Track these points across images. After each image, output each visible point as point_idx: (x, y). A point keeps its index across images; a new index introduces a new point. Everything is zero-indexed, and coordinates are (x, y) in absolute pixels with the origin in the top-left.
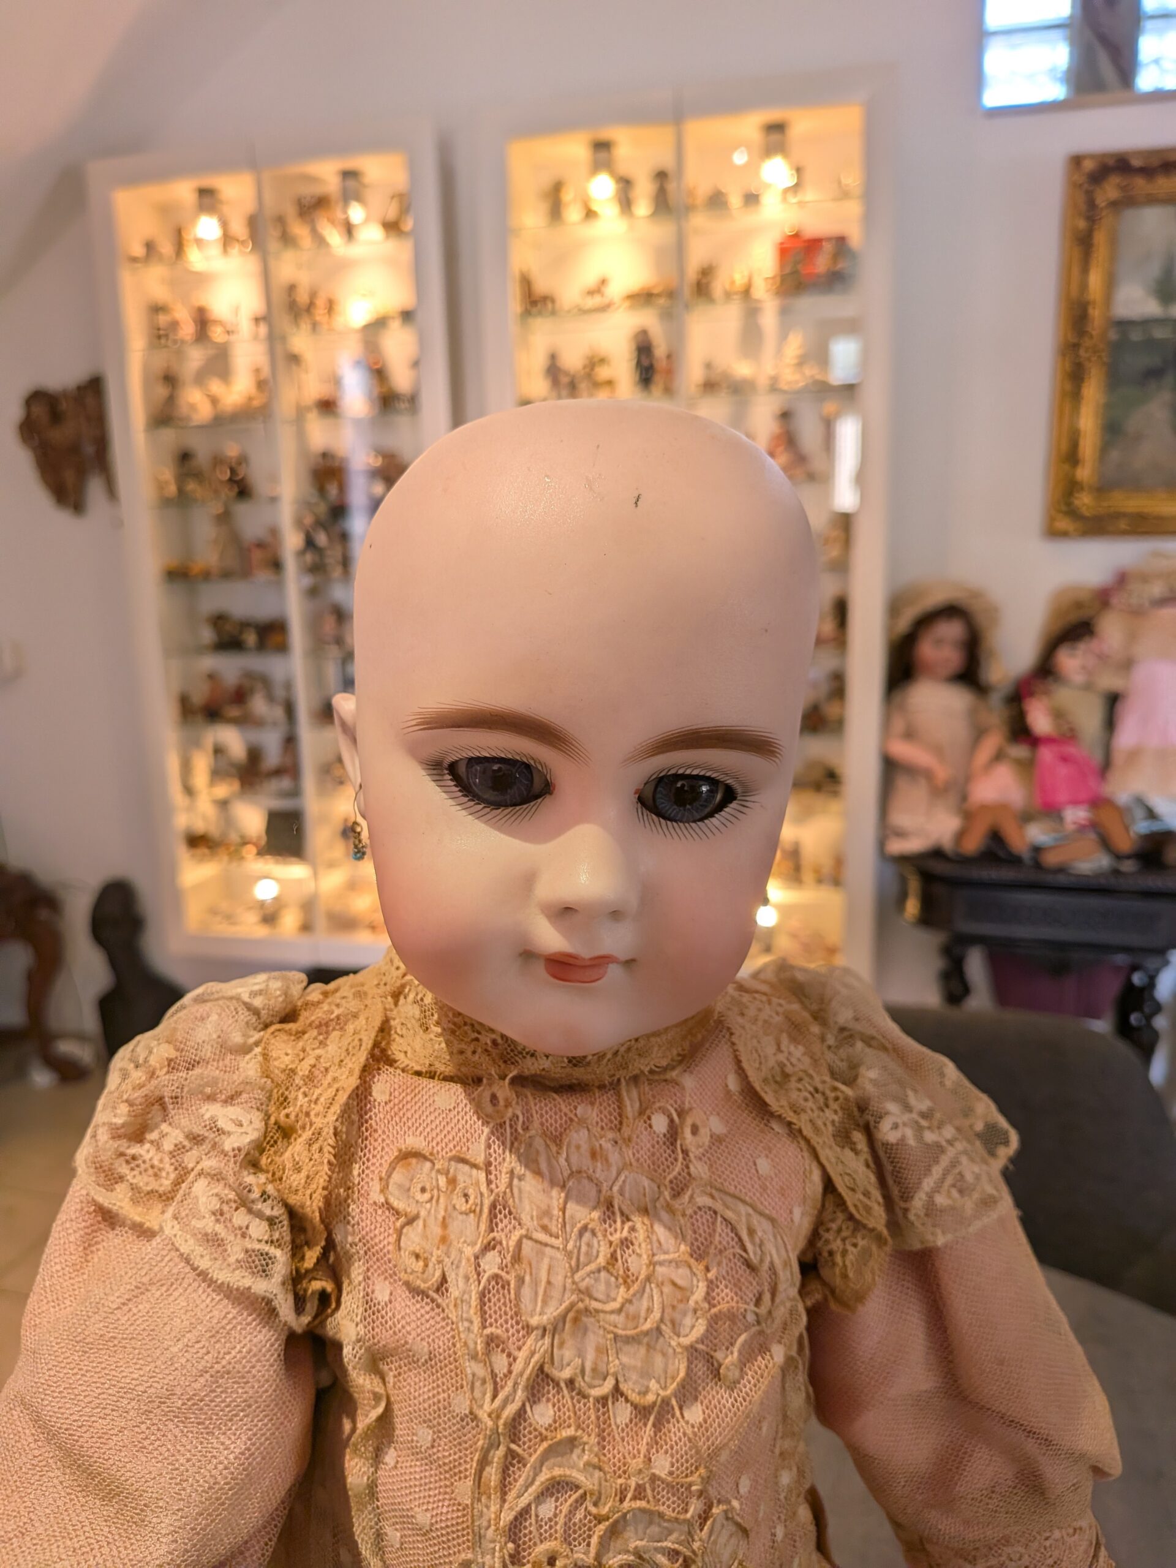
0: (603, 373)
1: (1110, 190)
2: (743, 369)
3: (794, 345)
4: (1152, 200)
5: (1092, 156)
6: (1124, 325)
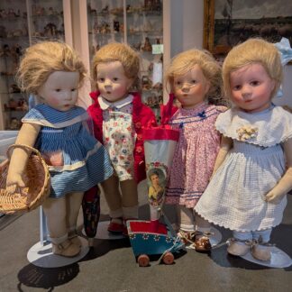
6: (217, 20)
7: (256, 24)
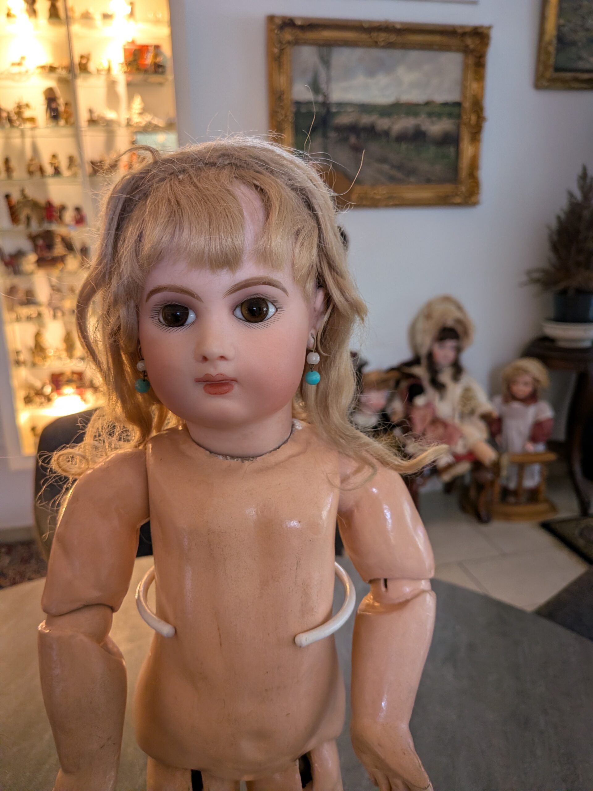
0: (27, 114)
1: (288, 36)
2: (110, 115)
3: (137, 104)
4: (307, 43)
5: (278, 17)
7: (382, 116)
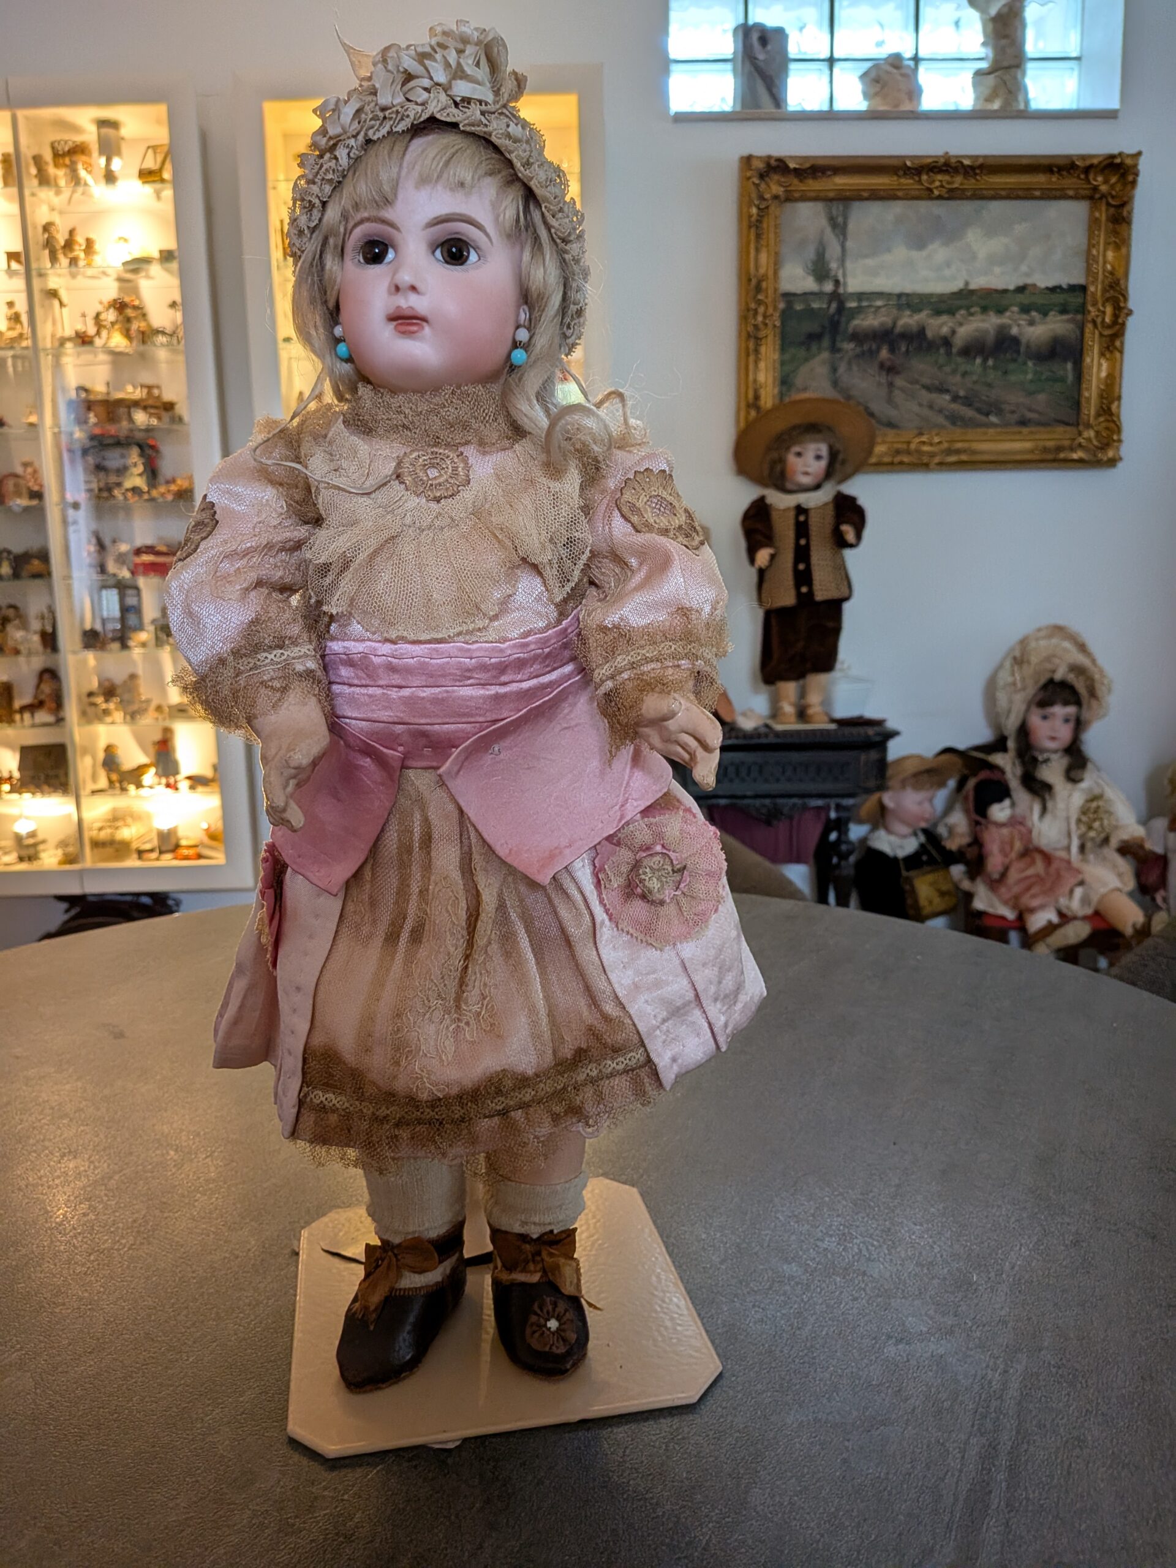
1: (775, 187)
4: (804, 198)
6: (789, 297)
7: (938, 313)
